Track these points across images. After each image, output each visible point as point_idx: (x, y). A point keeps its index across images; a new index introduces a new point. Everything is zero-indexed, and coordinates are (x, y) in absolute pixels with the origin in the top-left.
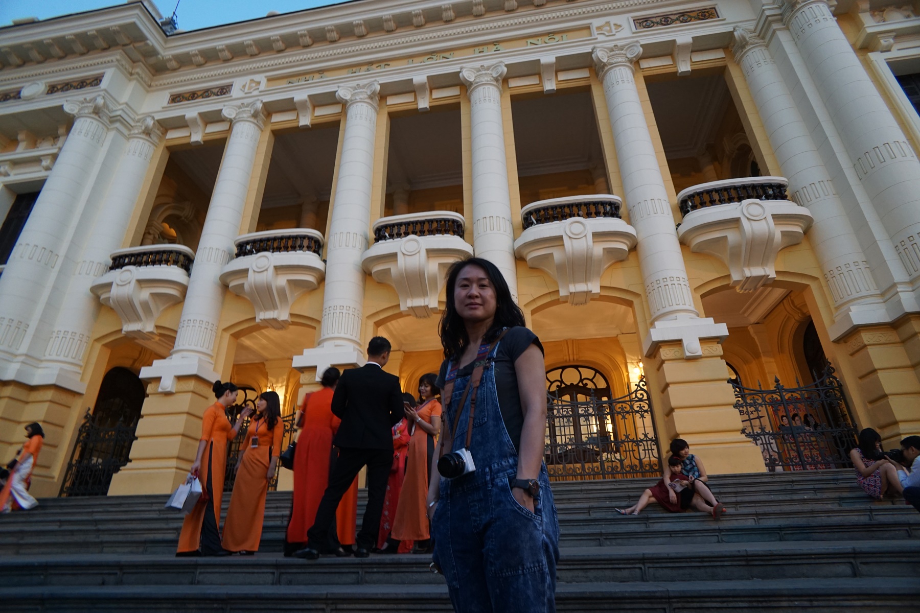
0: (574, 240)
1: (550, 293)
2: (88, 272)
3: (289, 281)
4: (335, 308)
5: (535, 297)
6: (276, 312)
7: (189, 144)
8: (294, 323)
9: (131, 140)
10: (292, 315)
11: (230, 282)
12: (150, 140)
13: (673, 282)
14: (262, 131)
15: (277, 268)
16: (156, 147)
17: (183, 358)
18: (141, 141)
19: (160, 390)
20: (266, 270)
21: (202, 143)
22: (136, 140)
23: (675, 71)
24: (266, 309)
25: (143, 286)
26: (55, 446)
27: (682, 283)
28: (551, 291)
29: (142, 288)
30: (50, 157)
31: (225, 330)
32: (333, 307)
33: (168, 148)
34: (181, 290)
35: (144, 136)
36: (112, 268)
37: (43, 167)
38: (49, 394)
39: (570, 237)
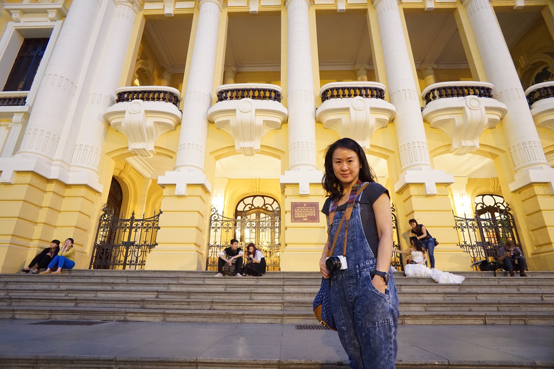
0: (472, 110)
1: (445, 145)
2: (98, 102)
3: (264, 121)
4: (303, 143)
5: (436, 147)
6: (253, 143)
7: (163, 15)
8: (262, 153)
9: (119, 6)
10: (262, 146)
11: (215, 119)
12: (132, 7)
13: (536, 145)
14: (221, 12)
15: (257, 110)
16: (137, 14)
17: (189, 171)
18: (128, 8)
19: (176, 194)
20: (250, 111)
21: (173, 16)
22: (123, 6)
23: (513, 5)
24: (244, 140)
25: (148, 115)
26: (86, 231)
27: (537, 145)
28: (447, 144)
29: (147, 117)
30: (56, 10)
31: (211, 153)
32: (300, 143)
33: (145, 16)
34: (175, 121)
35: (129, 4)
36: (118, 101)
37: (50, 19)
38: (83, 191)
39: (470, 108)
